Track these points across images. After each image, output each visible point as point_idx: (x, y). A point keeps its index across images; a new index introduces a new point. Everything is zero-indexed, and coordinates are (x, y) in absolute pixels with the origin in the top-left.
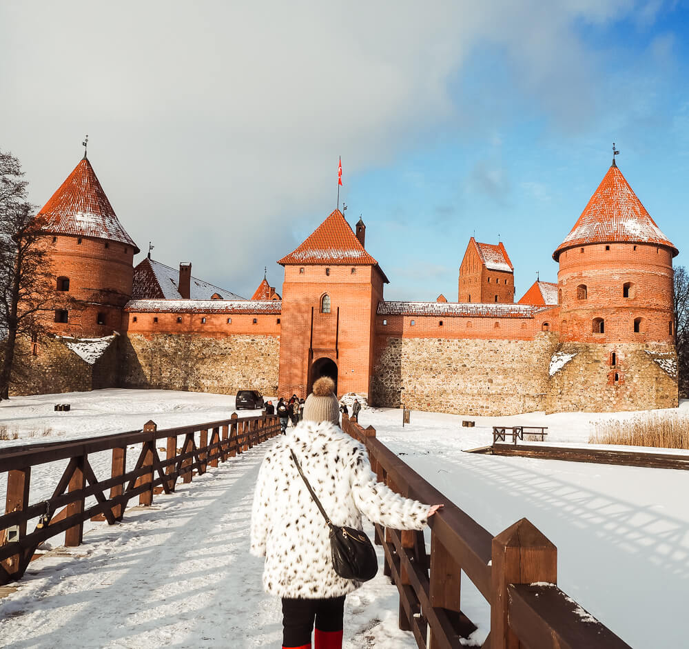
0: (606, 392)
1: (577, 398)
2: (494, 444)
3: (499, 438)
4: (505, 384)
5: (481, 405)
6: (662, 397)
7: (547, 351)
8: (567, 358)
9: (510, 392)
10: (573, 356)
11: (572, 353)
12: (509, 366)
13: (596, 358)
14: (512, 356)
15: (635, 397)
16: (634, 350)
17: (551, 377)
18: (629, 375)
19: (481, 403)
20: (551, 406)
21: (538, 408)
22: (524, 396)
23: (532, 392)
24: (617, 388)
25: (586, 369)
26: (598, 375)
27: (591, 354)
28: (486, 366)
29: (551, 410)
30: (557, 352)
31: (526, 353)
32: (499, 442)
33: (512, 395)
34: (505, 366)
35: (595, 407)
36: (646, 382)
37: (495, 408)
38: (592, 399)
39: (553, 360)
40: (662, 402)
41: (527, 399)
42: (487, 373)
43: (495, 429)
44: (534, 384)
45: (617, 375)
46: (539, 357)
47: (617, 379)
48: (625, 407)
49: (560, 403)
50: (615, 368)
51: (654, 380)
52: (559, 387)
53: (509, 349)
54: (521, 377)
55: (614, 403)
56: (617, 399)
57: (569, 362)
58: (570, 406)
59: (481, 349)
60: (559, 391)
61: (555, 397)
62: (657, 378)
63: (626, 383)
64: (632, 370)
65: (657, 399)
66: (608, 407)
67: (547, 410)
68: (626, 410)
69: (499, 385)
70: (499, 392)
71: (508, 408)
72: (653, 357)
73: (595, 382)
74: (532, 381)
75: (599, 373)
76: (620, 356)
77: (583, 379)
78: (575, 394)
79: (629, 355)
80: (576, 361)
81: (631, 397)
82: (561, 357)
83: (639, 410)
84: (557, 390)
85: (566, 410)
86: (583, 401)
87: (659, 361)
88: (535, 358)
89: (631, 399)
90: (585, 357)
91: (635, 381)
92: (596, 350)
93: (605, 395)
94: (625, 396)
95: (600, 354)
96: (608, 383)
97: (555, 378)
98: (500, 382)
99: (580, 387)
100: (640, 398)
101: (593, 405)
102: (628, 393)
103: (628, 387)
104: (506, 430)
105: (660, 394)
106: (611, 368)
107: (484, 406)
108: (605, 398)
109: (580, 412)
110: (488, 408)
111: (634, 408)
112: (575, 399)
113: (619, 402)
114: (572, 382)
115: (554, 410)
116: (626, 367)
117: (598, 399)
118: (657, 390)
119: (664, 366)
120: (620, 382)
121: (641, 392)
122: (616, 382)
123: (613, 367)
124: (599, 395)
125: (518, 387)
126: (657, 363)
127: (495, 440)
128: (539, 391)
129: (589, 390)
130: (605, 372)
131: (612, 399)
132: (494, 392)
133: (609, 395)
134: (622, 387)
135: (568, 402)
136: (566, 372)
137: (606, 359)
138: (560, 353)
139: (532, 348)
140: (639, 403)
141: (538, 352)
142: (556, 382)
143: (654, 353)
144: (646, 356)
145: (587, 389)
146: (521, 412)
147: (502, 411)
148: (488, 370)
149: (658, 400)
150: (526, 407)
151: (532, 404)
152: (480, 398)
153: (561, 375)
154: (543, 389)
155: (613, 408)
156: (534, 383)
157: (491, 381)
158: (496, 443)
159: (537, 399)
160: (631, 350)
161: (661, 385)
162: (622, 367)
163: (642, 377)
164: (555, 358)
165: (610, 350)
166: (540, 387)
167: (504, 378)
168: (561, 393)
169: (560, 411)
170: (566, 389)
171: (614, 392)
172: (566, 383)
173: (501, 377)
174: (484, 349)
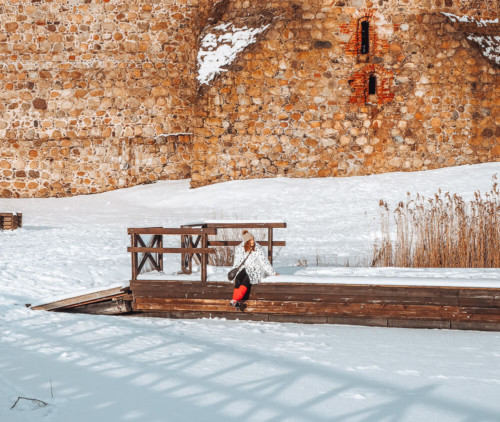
0: (347, 124)
1: (272, 140)
2: (134, 280)
3: (148, 264)
4: (78, 112)
5: (19, 168)
6: (487, 133)
7: (185, 23)
8: (243, 37)
9: (95, 132)
10: (258, 31)
11: (255, 25)
12: (88, 64)
13: (319, 36)
14: (96, 38)
15: (419, 133)
16: (417, 13)
17: (202, 90)
18: (404, 79)
19: (17, 164)
20: (206, 164)
21: (167, 171)
22: (131, 141)
23: (149, 131)
24: (374, 114)
25: (294, 65)
26: (325, 81)
27: (308, 26)
28: (29, 65)
29: (205, 174)
30: (214, 23)
31: (133, 27)
32: (148, 275)
33: (99, 140)
34: (78, 63)
35: (318, 163)
36: (448, 95)
37: (56, 176)
38: (310, 142)
39: (205, 45)
40: (486, 144)
41: (137, 149)
42: (31, 85)
43: (135, 235)
44: (154, 111)
45: (373, 80)
46: (167, 38)
47: (372, 89)
48: (395, 161)
49: (228, 157)
50: (367, 60)
51: (467, 89)
52: (224, 115)
53: (86, 18)
54: (119, 92)
55: (368, 150)
56: (376, 140)
57: (250, 48)
58: (256, 162)
59: (13, 19)
60: (226, 125)
61: (214, 141)
62: (474, 85)
63: (398, 98)
64: (412, 65)
65: (475, 137)
66: (351, 162)
67: (195, 177)
68: (397, 169)
69: (63, 114)
70: (64, 132)
71: (90, 174)
72: (464, 29)
73: (318, 100)
74: (150, 101)
75: (328, 75)
76: (382, 29)
77: (286, 92)
78: (267, 133)
79: (405, 27)
80: (270, 46)
81: (408, 133)
82: (228, 36)
83: (431, 167)
84: (218, 124)
85: (245, 173)
86: (288, 148)
87: (479, 39)
88: (155, 40)
89: (409, 141)
90: (291, 35)
91: (419, 93)
92: (319, 15)
93: (343, 132)
94: (395, 132)
95: (330, 25)
96: (352, 100)
97: (213, 90)
98: (67, 105)
99: (279, 111)
100: (433, 137)
101: (312, 159)
102: (402, 124)
103: (404, 110)
104: (165, 237)
105: (483, 124)
106: (358, 62)
107: (27, 169)
108: (345, 140)
109: (280, 178)
110: (35, 175)
111: (417, 162)
112: (266, 143)
113: (378, 149)
114: (257, 101)
115: (214, 173)
116: (396, 56)
117: (326, 142)
118: (476, 116)
119: (492, 52)
120: (381, 98)
121: (436, 122)
122: (373, 98)
123: (363, 58)
124: (329, 131)
125: (113, 118)
126: (474, 44)
127: (137, 269)
128: (167, 126)
129: (302, 119)
130: (343, 72)
131: (361, 141)
132: (50, 133)
133: (354, 132)
134: (388, 110)
135: (249, 154)
136: (244, 74)
137: (345, 38)
138: (223, 27)
139: (147, 16)
140: (431, 148)
141: (163, 26)
142: (217, 101)
143: (464, 19)
144: (449, 28)
145: (296, 117)
146: (122, 182)
147: (74, 182)
148: (34, 76)
149: (477, 143)
150: (136, 169)
151: (150, 161)
152: (13, 150)
153: (230, 82)
154: (178, 121)
155: (365, 164)
156: (157, 108)
157: (41, 105)
158: (140, 277)
159: (163, 149)
160: (408, 12)
161: (485, 103)
162: (388, 58)
163: (437, 83)
164: (209, 39)
165: (357, 14)
166: (170, 116)
167: (76, 96)
168: (229, 131)
169: (229, 178)
170: (242, 118)
171: (367, 124)
172: (243, 102)
173: (67, 93)
174: (21, 18)
